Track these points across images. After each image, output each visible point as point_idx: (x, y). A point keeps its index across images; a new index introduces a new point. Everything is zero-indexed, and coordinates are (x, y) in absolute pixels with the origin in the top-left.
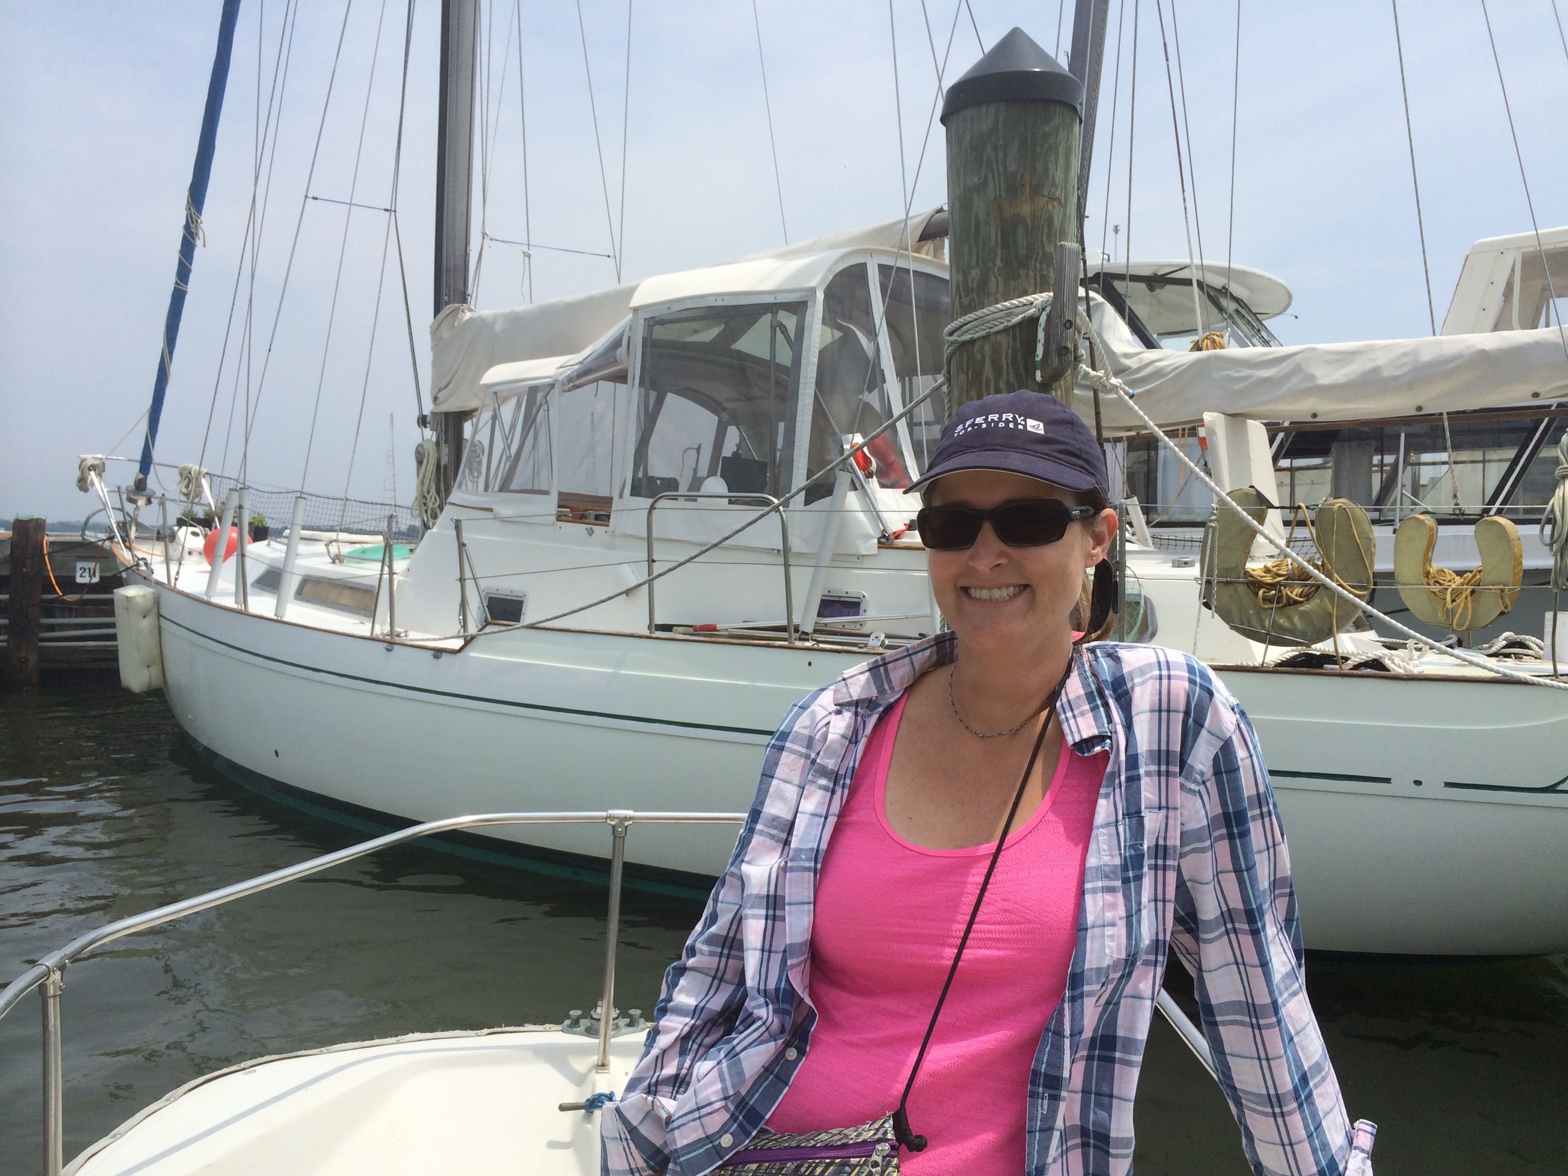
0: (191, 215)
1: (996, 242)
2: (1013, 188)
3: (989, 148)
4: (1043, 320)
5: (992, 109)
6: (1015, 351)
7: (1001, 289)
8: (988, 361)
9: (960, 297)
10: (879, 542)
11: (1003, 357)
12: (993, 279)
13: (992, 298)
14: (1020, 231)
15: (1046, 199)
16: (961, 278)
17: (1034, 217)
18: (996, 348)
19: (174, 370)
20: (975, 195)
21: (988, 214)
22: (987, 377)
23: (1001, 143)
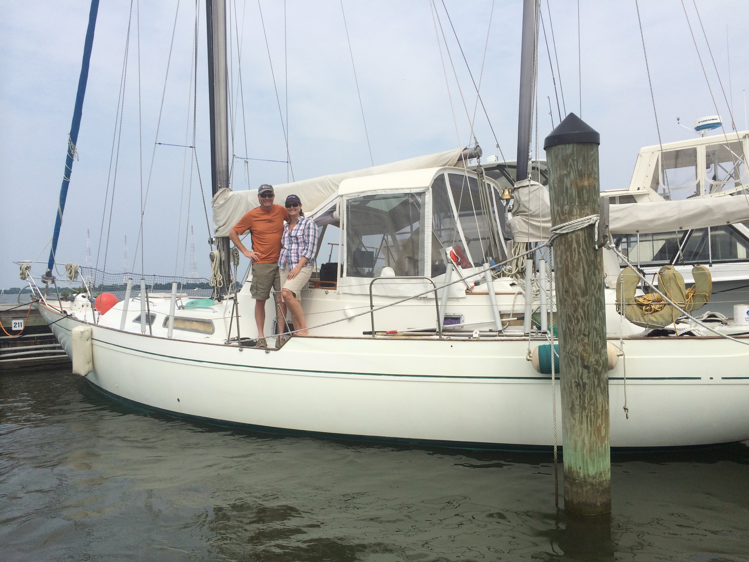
0: (71, 146)
1: (576, 195)
2: (581, 175)
3: (571, 160)
4: (597, 225)
5: (571, 146)
6: (585, 237)
7: (578, 213)
8: (574, 241)
9: (560, 216)
10: (466, 292)
11: (581, 240)
12: (575, 210)
13: (575, 217)
14: (585, 191)
15: (593, 179)
16: (560, 209)
17: (589, 186)
18: (577, 236)
19: (64, 218)
20: (565, 178)
21: (571, 185)
22: (574, 247)
23: (575, 158)
